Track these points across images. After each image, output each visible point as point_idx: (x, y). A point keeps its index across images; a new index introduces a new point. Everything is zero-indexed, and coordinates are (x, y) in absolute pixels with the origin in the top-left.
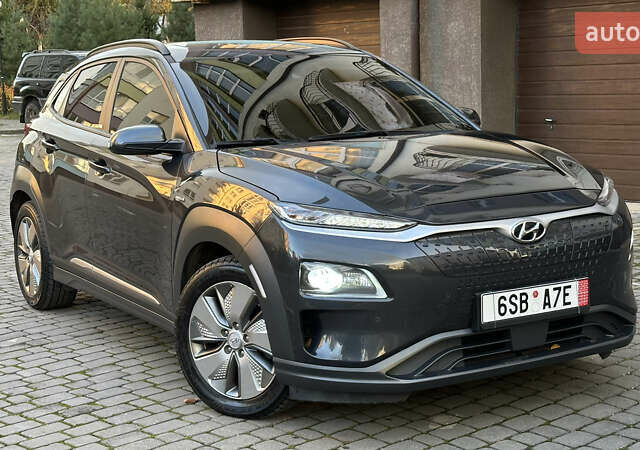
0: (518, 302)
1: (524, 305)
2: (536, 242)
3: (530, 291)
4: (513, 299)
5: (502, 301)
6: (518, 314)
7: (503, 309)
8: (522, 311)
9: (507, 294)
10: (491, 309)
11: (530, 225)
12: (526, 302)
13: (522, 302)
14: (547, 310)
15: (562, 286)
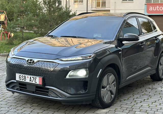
1: (25, 79)
5: (20, 76)
11: (31, 60)
14: (30, 82)
15: (34, 77)
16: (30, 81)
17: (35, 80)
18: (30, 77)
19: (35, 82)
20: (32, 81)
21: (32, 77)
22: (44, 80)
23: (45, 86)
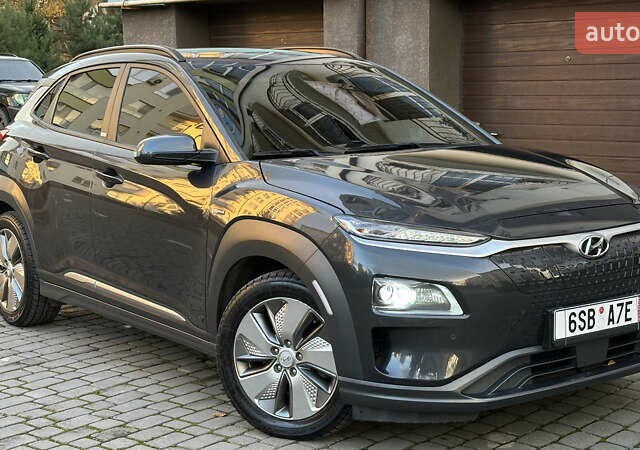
0: (586, 318)
1: (591, 321)
2: (600, 257)
3: (597, 307)
4: (582, 316)
5: (573, 318)
6: (586, 331)
7: (573, 325)
8: (590, 328)
9: (577, 311)
10: (563, 325)
11: (595, 240)
12: (593, 318)
13: (590, 318)
14: (611, 326)
15: (625, 302)
16: (610, 321)
17: (627, 311)
18: (612, 307)
19: (626, 320)
20: (616, 320)
21: (618, 305)
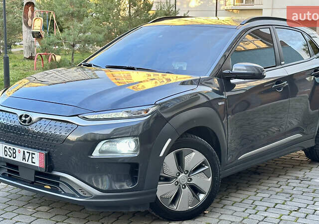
0: (12, 152)
3: (17, 149)
4: (10, 150)
9: (8, 146)
10: (1, 151)
11: (27, 116)
12: (15, 154)
14: (24, 162)
15: (31, 152)
16: (23, 159)
17: (33, 158)
18: (24, 151)
19: (32, 162)
20: (27, 159)
21: (27, 152)
22: (48, 158)
23: (51, 172)
